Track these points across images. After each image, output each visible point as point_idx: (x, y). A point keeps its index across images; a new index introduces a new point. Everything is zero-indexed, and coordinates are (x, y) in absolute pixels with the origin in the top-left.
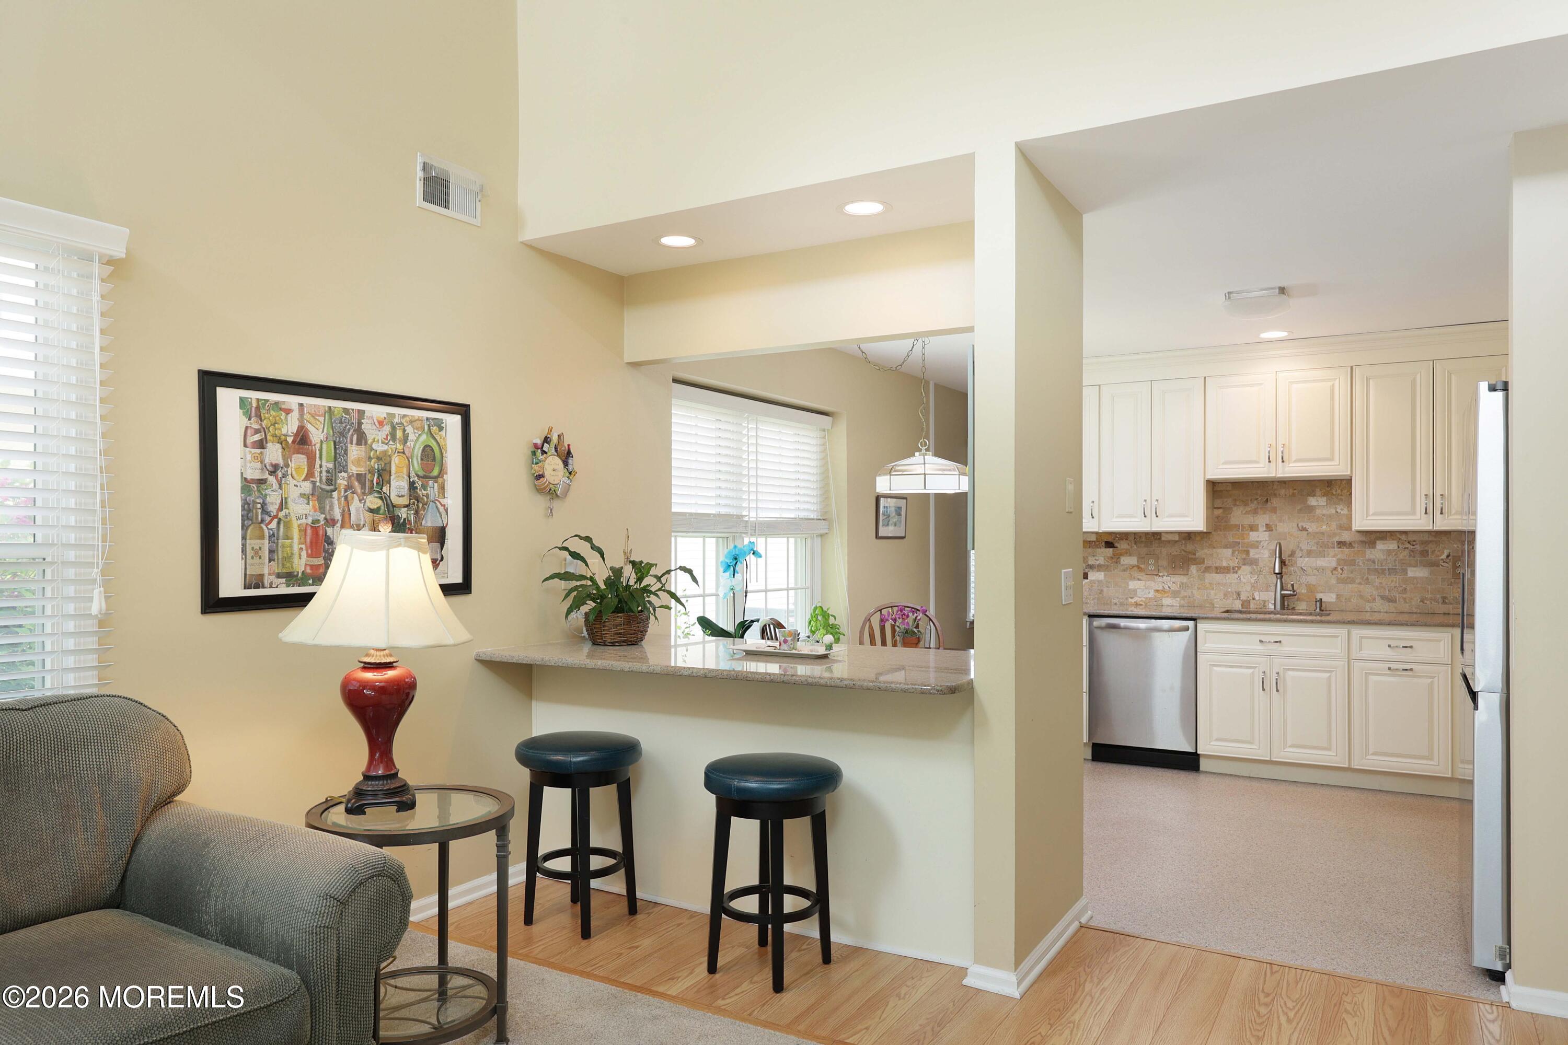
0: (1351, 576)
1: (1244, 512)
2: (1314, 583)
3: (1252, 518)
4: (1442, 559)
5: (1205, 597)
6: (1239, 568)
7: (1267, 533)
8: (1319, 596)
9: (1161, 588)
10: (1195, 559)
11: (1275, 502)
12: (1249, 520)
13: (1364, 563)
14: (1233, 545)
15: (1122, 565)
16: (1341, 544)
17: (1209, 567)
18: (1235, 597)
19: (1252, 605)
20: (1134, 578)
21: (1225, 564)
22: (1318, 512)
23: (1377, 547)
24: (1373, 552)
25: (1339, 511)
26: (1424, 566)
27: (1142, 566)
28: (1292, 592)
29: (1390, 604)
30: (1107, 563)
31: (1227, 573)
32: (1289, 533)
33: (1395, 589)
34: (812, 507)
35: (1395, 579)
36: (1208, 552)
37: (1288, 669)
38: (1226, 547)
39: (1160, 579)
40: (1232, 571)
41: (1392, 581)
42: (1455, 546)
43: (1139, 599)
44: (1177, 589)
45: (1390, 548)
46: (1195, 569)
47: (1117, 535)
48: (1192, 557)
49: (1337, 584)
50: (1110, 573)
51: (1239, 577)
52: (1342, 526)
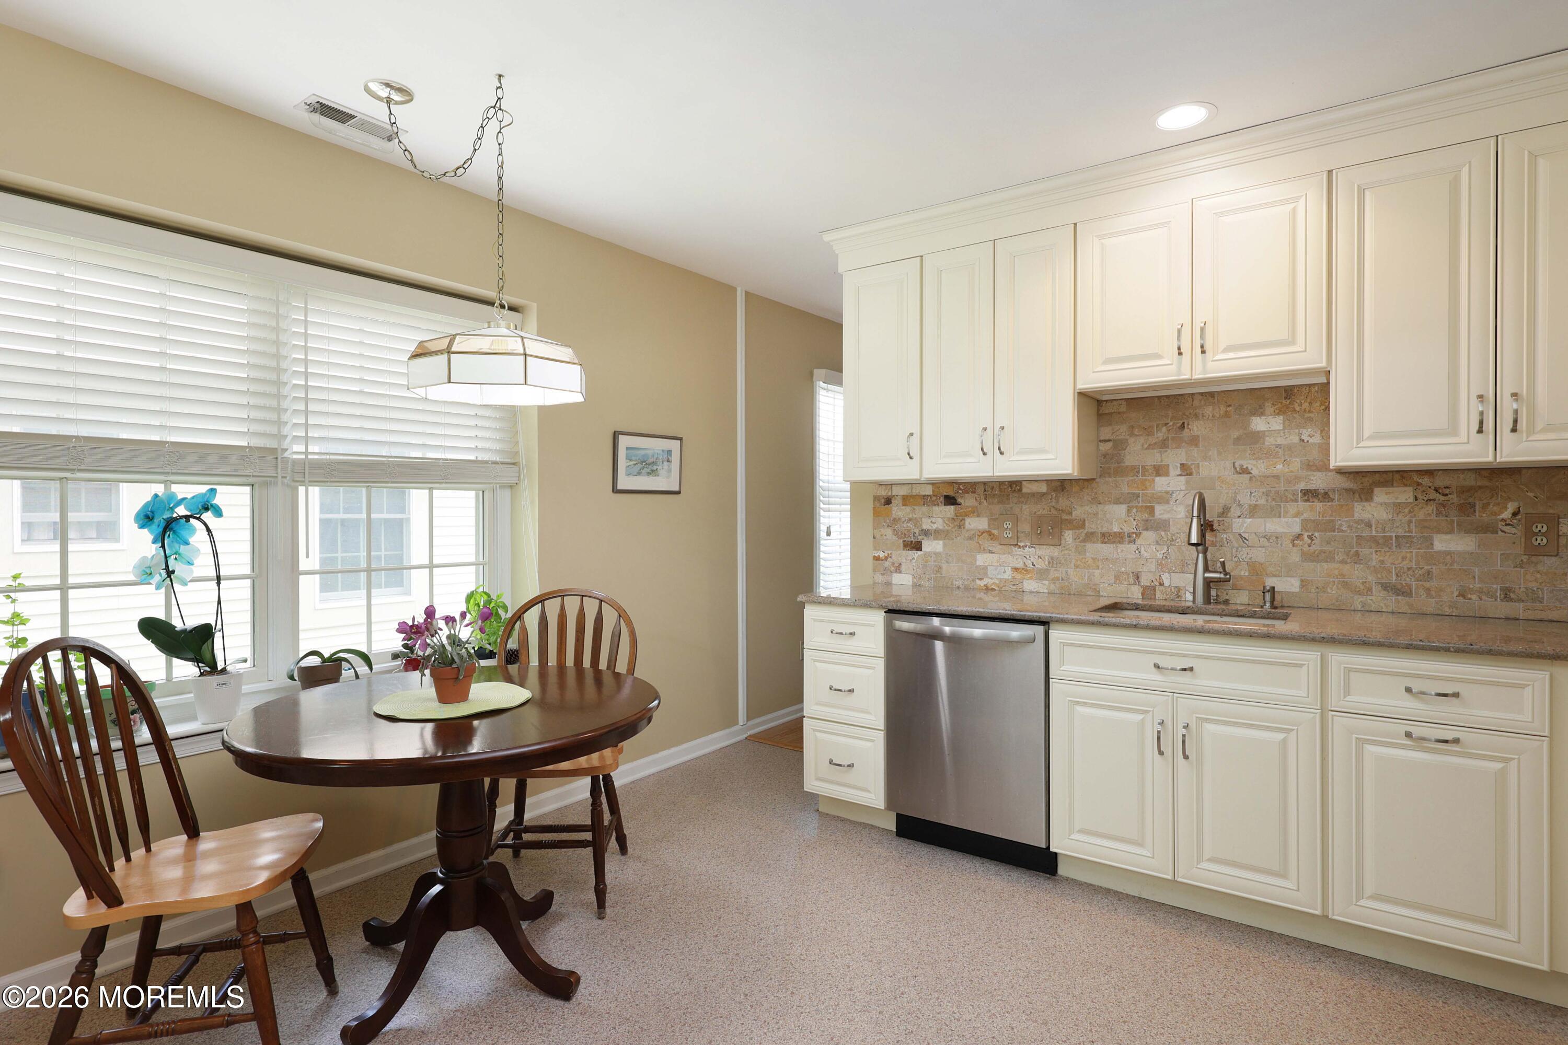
0: (1327, 548)
1: (1146, 446)
2: (1262, 560)
3: (1158, 455)
4: (1503, 520)
5: (1086, 580)
6: (1138, 535)
7: (1183, 478)
8: (1270, 582)
9: (1021, 565)
10: (1070, 522)
11: (1195, 428)
12: (1153, 458)
13: (1350, 527)
14: (1128, 499)
15: (967, 530)
16: (1310, 494)
17: (1092, 533)
18: (1131, 580)
19: (1158, 595)
20: (984, 550)
21: (1116, 529)
22: (1269, 441)
23: (1375, 498)
24: (1368, 508)
25: (1306, 438)
26: (1466, 532)
27: (995, 532)
28: (1222, 576)
29: (1400, 598)
30: (946, 528)
31: (1120, 542)
32: (1219, 477)
33: (1410, 572)
34: (497, 446)
35: (1408, 555)
36: (1090, 510)
37: (1207, 720)
38: (1118, 502)
39: (1020, 551)
40: (1127, 539)
42: (1529, 494)
43: (990, 580)
44: (1045, 567)
45: (1399, 501)
46: (1070, 536)
47: (961, 486)
48: (1066, 518)
49: (1302, 561)
50: (951, 542)
51: (1138, 549)
52: (1311, 464)
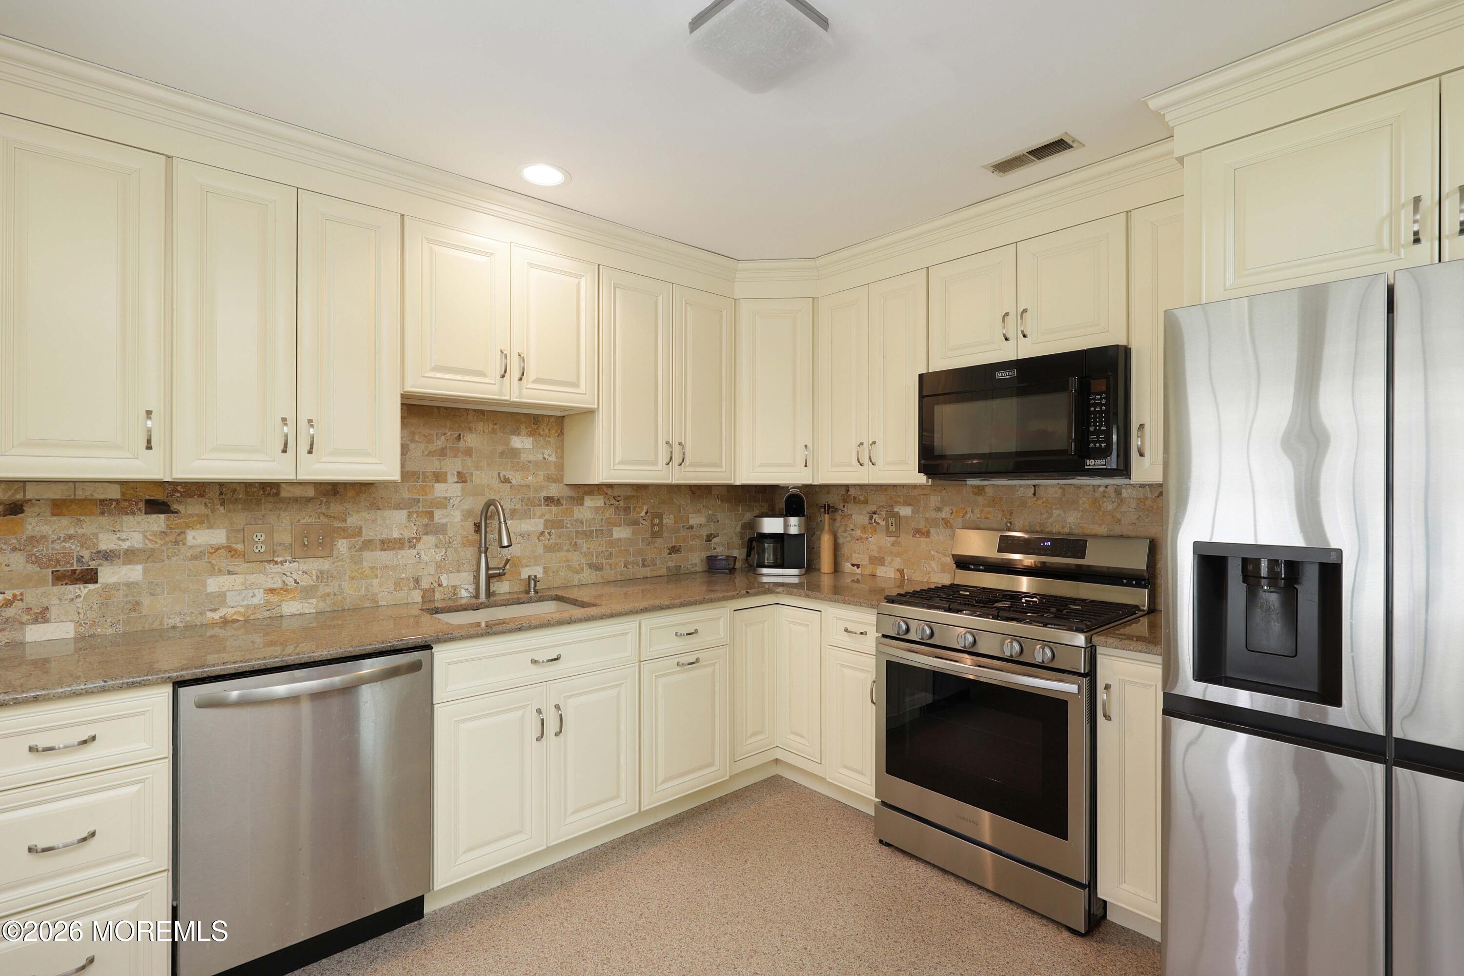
0: (559, 541)
1: (426, 453)
2: (519, 554)
3: (437, 462)
4: (642, 517)
5: (363, 592)
6: (418, 540)
7: (459, 485)
9: (279, 584)
10: (344, 529)
11: (469, 440)
12: (433, 465)
13: (572, 524)
14: (409, 505)
15: (191, 547)
16: (549, 501)
17: (370, 541)
18: (412, 585)
19: (438, 596)
20: (220, 571)
21: (396, 535)
22: (524, 457)
23: (585, 503)
24: (582, 510)
25: (546, 456)
26: (628, 525)
27: (239, 547)
28: (500, 571)
29: (598, 572)
30: (150, 545)
31: (400, 549)
32: (488, 485)
33: (602, 554)
35: (601, 543)
36: (367, 517)
37: (570, 697)
38: (398, 507)
39: (278, 568)
40: (407, 544)
41: (599, 545)
42: (652, 501)
43: (229, 610)
44: (312, 583)
45: (597, 505)
46: (345, 545)
47: (179, 488)
48: (340, 525)
49: (544, 553)
50: (159, 565)
51: (418, 554)
52: (550, 477)
